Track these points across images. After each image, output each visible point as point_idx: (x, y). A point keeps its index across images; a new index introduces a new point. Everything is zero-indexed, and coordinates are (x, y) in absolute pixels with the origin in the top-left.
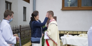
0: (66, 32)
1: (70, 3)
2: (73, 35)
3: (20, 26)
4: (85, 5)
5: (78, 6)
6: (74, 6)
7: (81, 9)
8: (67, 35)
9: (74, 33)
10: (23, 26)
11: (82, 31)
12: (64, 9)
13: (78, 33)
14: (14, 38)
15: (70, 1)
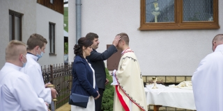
0: (150, 79)
1: (158, 13)
2: (167, 84)
3: (51, 66)
4: (190, 19)
5: (177, 21)
6: (167, 20)
7: (182, 27)
8: (153, 84)
9: (169, 80)
10: (55, 66)
11: (186, 77)
12: (145, 27)
13: (177, 81)
14: (48, 92)
15: (158, 11)
